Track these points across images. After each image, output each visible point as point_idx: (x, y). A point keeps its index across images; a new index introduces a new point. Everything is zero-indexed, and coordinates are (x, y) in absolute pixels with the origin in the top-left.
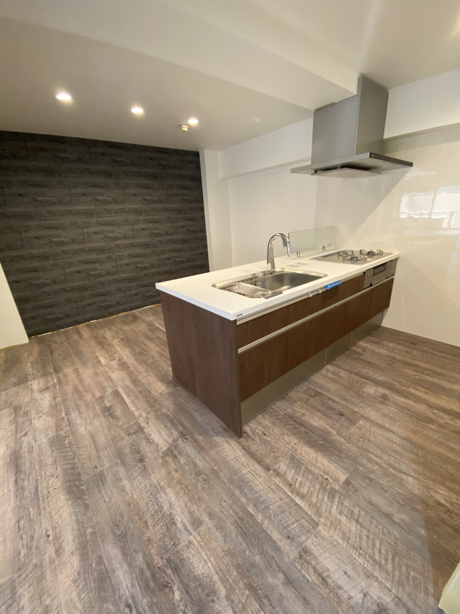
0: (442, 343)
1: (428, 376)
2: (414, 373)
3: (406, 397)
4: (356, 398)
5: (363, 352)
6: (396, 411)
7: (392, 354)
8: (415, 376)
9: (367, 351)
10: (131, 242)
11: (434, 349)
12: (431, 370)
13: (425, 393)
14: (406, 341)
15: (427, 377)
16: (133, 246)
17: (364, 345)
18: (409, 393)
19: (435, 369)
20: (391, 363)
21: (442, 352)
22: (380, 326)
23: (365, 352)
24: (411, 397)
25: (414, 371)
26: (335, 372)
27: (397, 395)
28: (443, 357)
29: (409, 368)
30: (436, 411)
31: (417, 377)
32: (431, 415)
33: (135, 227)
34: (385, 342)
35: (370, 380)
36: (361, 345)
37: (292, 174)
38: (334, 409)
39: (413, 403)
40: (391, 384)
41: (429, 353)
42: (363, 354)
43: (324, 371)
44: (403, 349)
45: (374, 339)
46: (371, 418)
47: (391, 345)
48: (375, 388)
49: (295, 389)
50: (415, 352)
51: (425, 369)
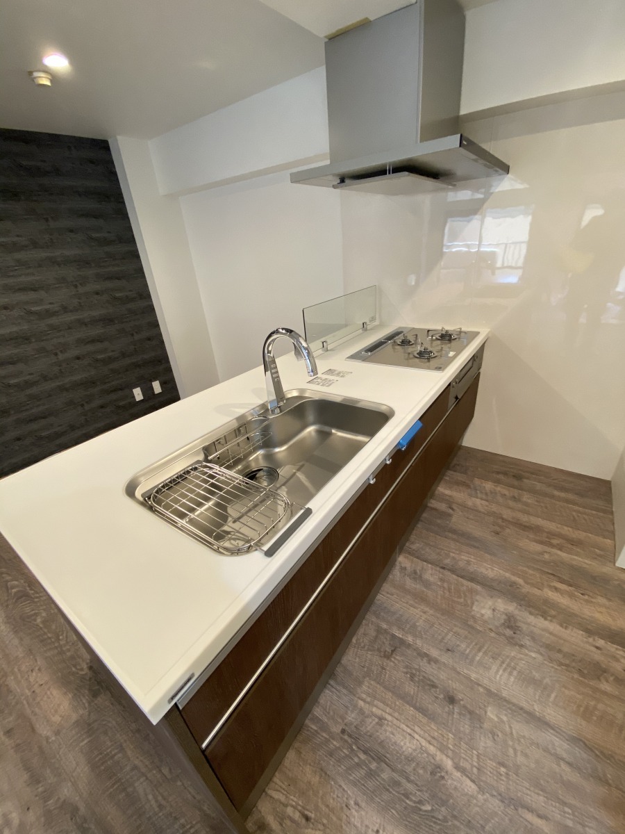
0: (556, 470)
1: (560, 549)
2: (539, 548)
3: (544, 615)
4: (466, 637)
5: (450, 511)
6: (540, 658)
7: (494, 508)
8: (542, 553)
9: (454, 506)
10: (78, 317)
11: (550, 485)
12: (560, 536)
13: (571, 596)
14: (505, 474)
15: (559, 552)
16: (82, 323)
17: (447, 492)
18: (546, 601)
19: (566, 530)
20: (498, 529)
21: (562, 489)
22: (460, 447)
23: (453, 509)
24: (553, 613)
25: (537, 541)
26: (415, 572)
27: (531, 613)
28: (567, 501)
29: (528, 537)
30: (601, 643)
31: (546, 556)
32: (597, 656)
33: (81, 290)
34: (477, 481)
35: (478, 583)
36: (444, 494)
37: (294, 185)
38: (434, 686)
39: (558, 627)
40: (513, 584)
41: (546, 495)
42: (450, 515)
43: (396, 574)
44: (506, 493)
45: (459, 477)
46: (505, 694)
47: (489, 486)
48: (490, 603)
49: (354, 640)
50: (526, 498)
51: (552, 534)
